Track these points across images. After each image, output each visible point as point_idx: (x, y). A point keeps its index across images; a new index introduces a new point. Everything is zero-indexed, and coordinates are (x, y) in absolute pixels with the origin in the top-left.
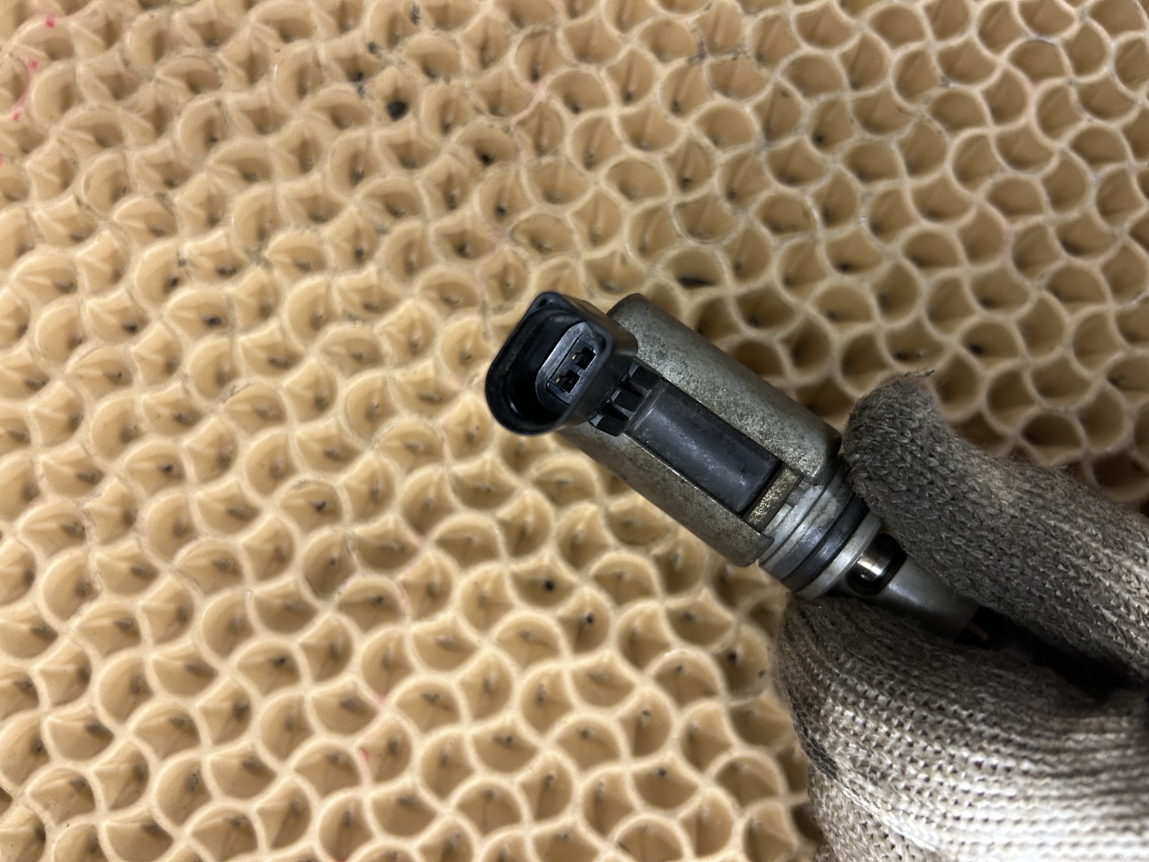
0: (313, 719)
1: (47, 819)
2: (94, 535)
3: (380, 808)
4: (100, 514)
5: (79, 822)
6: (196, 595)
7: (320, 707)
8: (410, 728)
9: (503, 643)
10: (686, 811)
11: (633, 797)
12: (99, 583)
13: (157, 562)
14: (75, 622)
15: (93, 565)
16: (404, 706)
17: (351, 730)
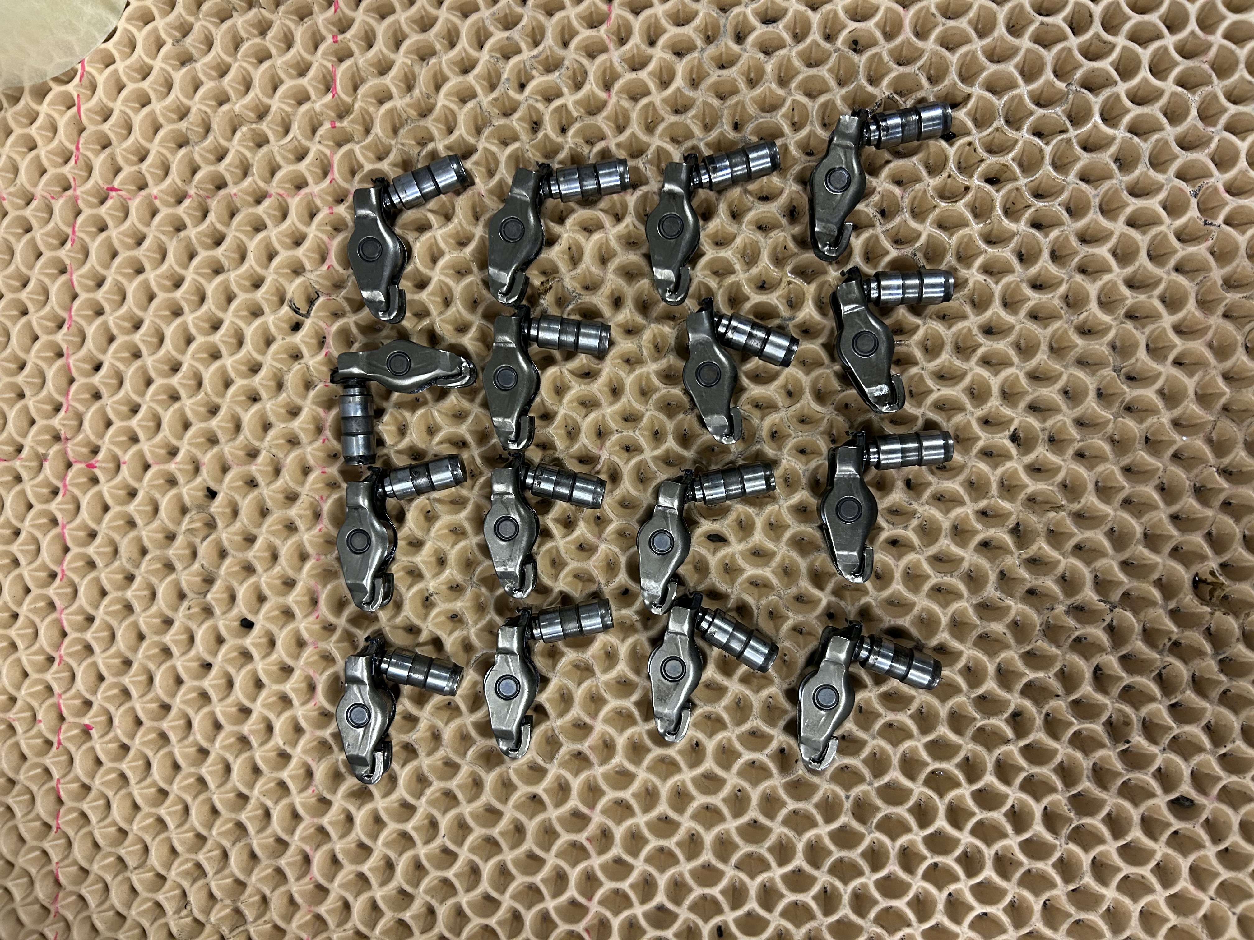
0: (558, 828)
1: (434, 902)
2: (422, 752)
3: (604, 867)
4: (421, 739)
5: (451, 902)
6: (482, 773)
7: (560, 819)
8: (611, 824)
9: (650, 769)
10: (768, 843)
11: (737, 839)
12: (431, 777)
13: (457, 760)
14: (424, 799)
15: (425, 769)
16: (604, 812)
17: (580, 830)
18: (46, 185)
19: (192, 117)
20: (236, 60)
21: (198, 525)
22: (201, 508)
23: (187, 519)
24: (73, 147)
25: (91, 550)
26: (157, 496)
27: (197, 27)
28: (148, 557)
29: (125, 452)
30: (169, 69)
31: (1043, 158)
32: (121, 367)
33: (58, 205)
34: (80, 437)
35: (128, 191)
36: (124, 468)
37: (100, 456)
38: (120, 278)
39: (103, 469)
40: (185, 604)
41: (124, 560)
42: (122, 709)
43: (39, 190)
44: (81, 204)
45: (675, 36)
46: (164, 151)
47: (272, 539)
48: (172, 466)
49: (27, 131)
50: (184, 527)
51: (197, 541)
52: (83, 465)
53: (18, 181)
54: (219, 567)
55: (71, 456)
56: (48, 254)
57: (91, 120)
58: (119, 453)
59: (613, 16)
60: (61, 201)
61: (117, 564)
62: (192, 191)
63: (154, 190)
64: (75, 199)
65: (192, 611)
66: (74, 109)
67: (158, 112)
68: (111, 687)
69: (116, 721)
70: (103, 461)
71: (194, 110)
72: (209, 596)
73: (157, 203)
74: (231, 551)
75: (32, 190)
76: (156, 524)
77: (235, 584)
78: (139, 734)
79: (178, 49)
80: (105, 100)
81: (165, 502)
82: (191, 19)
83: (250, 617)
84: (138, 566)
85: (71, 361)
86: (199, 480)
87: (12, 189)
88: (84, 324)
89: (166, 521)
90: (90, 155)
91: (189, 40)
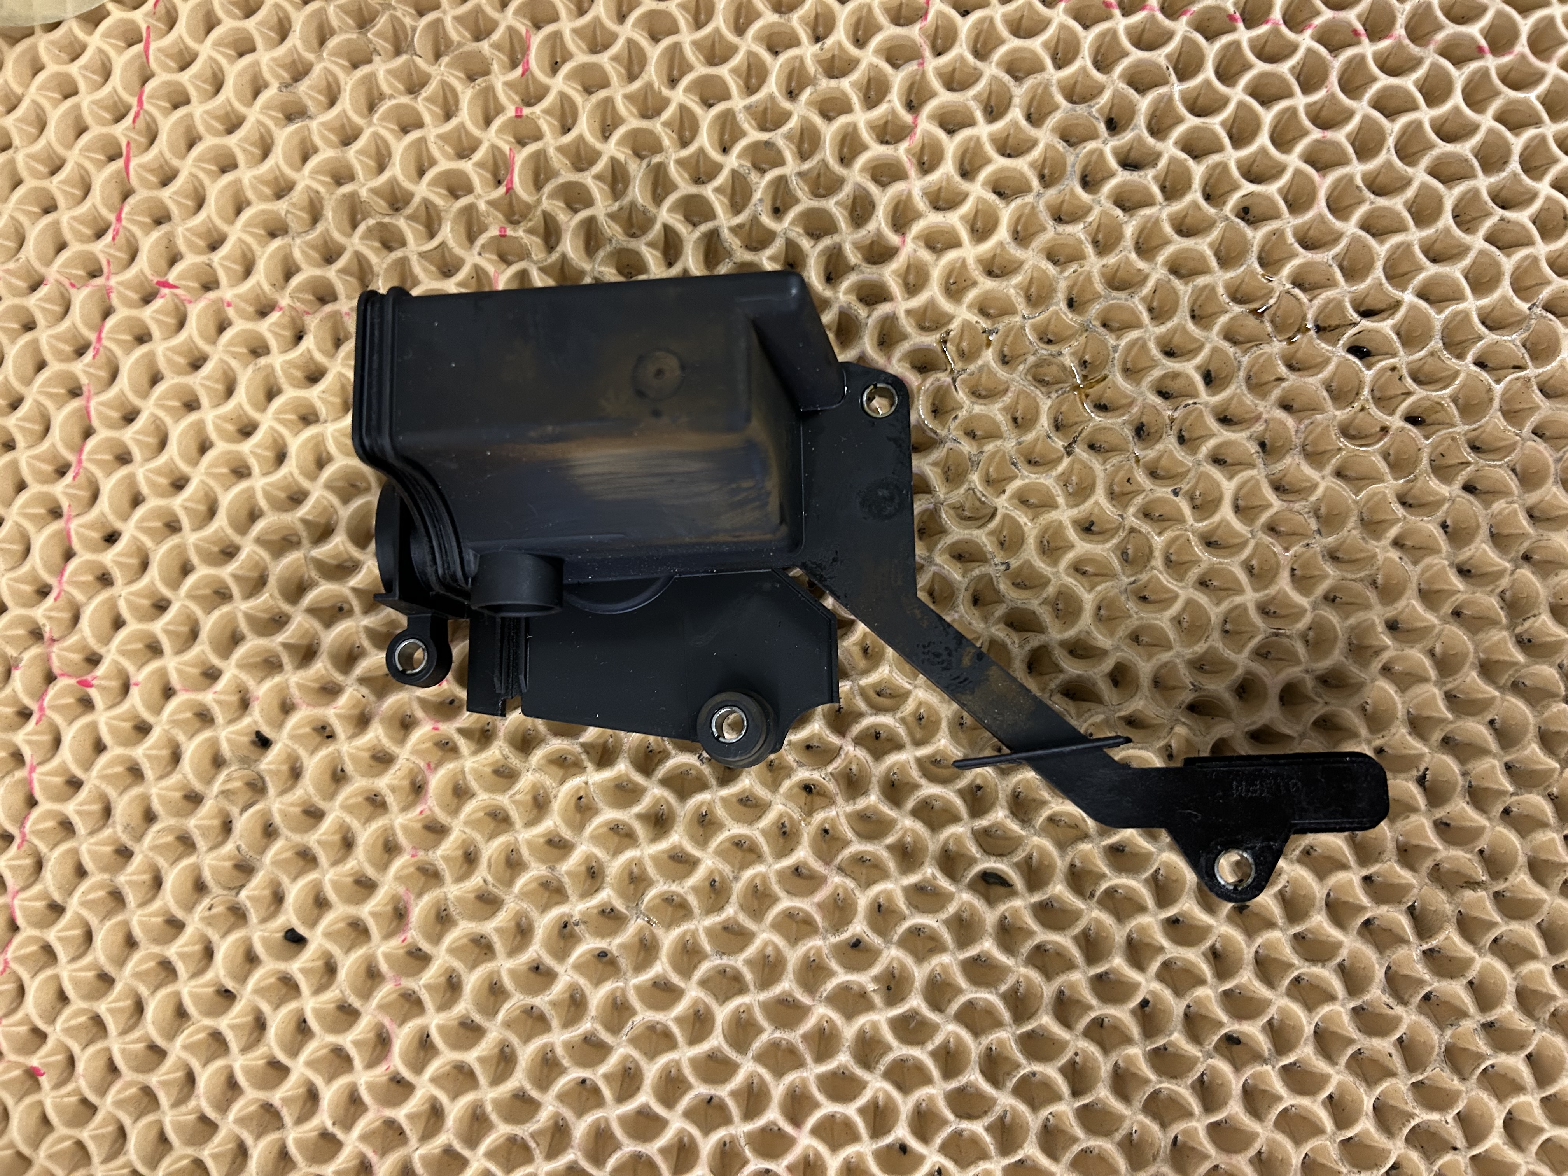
18: (65, 265)
19: (296, 195)
20: (370, 124)
21: (237, 784)
22: (245, 761)
23: (222, 776)
24: (112, 217)
25: (70, 809)
26: (181, 738)
27: (317, 70)
28: (156, 827)
29: (140, 667)
30: (270, 123)
31: (1491, 400)
32: (148, 543)
33: (79, 297)
34: (73, 639)
35: (188, 289)
36: (134, 691)
37: (101, 670)
38: (162, 414)
39: (102, 689)
40: (206, 902)
41: (119, 828)
42: (92, 1049)
43: (53, 273)
44: (115, 301)
45: (1002, 170)
46: (250, 240)
47: (348, 819)
48: (208, 697)
49: (45, 183)
50: (216, 787)
51: (235, 811)
52: (73, 681)
53: (22, 255)
54: (263, 851)
55: (56, 666)
56: (54, 367)
57: (143, 180)
58: (130, 668)
59: (919, 131)
60: (86, 291)
61: (107, 832)
62: (285, 301)
63: (227, 292)
64: (108, 291)
65: (214, 911)
66: (119, 163)
67: (246, 182)
68: (76, 1014)
69: (80, 1067)
70: (104, 678)
71: (299, 187)
72: (244, 894)
73: (231, 312)
74: (284, 830)
75: (43, 270)
76: (175, 779)
77: (285, 880)
78: (114, 1089)
79: (286, 96)
80: (168, 155)
81: (191, 749)
82: (310, 57)
83: (302, 930)
84: (139, 838)
85: (73, 525)
86: (246, 721)
87: (11, 265)
88: (99, 474)
89: (190, 776)
90: (137, 231)
91: (303, 87)
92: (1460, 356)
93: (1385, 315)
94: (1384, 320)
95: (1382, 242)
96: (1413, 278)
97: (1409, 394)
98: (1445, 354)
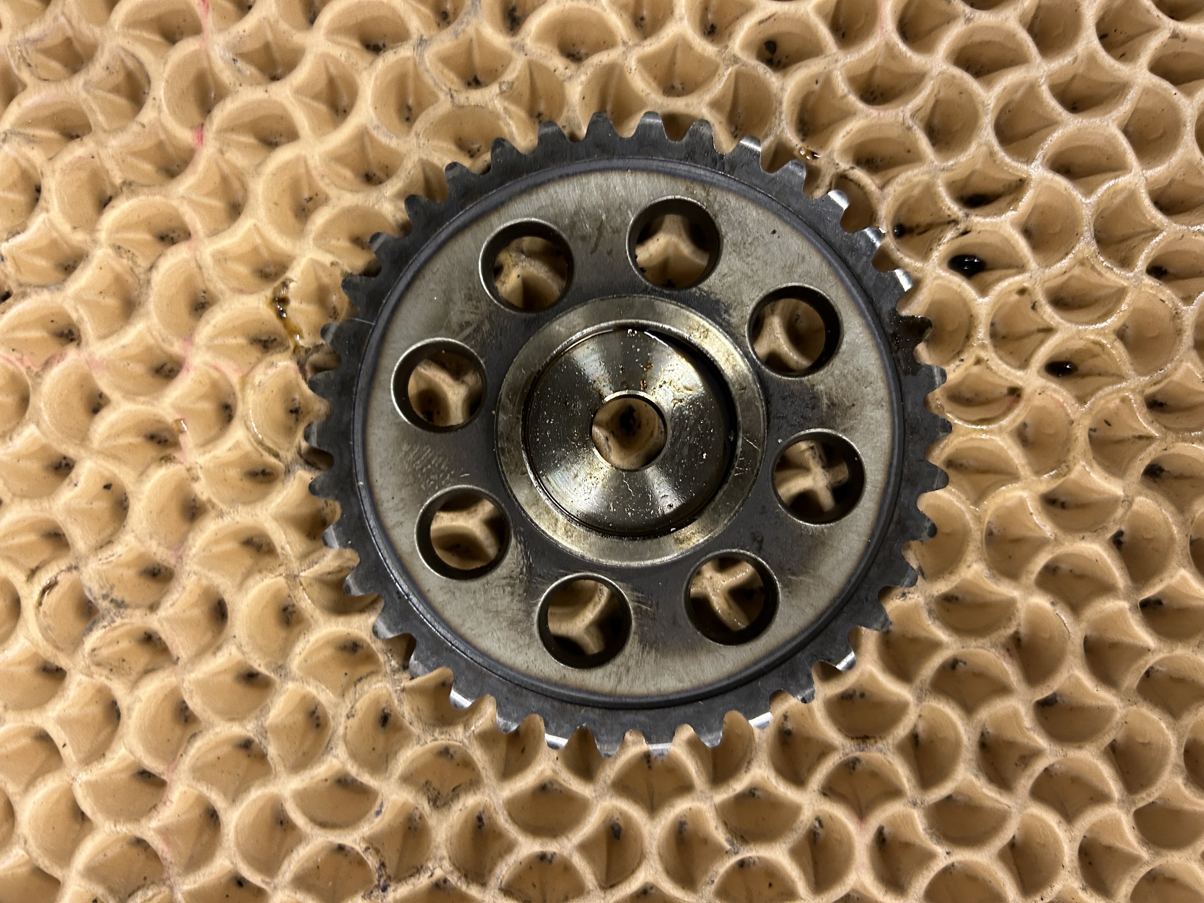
92: (1126, 263)
93: (1002, 203)
94: (1001, 212)
95: (989, 85)
96: (1044, 139)
97: (1049, 331)
98: (1103, 263)
